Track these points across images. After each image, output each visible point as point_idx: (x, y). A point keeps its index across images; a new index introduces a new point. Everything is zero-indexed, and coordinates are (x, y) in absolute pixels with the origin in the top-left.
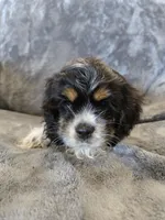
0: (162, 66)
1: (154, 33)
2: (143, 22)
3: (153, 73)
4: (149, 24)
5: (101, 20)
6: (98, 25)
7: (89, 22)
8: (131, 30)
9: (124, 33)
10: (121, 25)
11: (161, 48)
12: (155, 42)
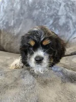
0: (75, 30)
1: (70, 15)
2: (65, 9)
3: (70, 33)
4: (68, 10)
5: (46, 9)
6: (45, 11)
7: (40, 10)
8: (60, 14)
9: (57, 15)
10: (55, 11)
11: (74, 21)
12: (71, 18)
